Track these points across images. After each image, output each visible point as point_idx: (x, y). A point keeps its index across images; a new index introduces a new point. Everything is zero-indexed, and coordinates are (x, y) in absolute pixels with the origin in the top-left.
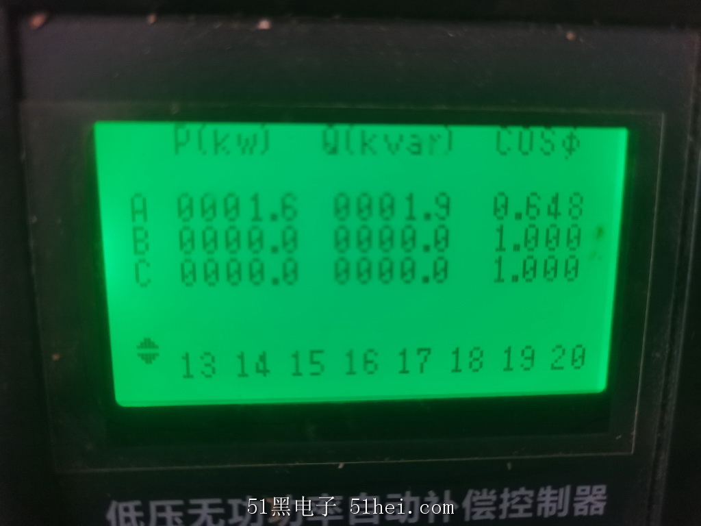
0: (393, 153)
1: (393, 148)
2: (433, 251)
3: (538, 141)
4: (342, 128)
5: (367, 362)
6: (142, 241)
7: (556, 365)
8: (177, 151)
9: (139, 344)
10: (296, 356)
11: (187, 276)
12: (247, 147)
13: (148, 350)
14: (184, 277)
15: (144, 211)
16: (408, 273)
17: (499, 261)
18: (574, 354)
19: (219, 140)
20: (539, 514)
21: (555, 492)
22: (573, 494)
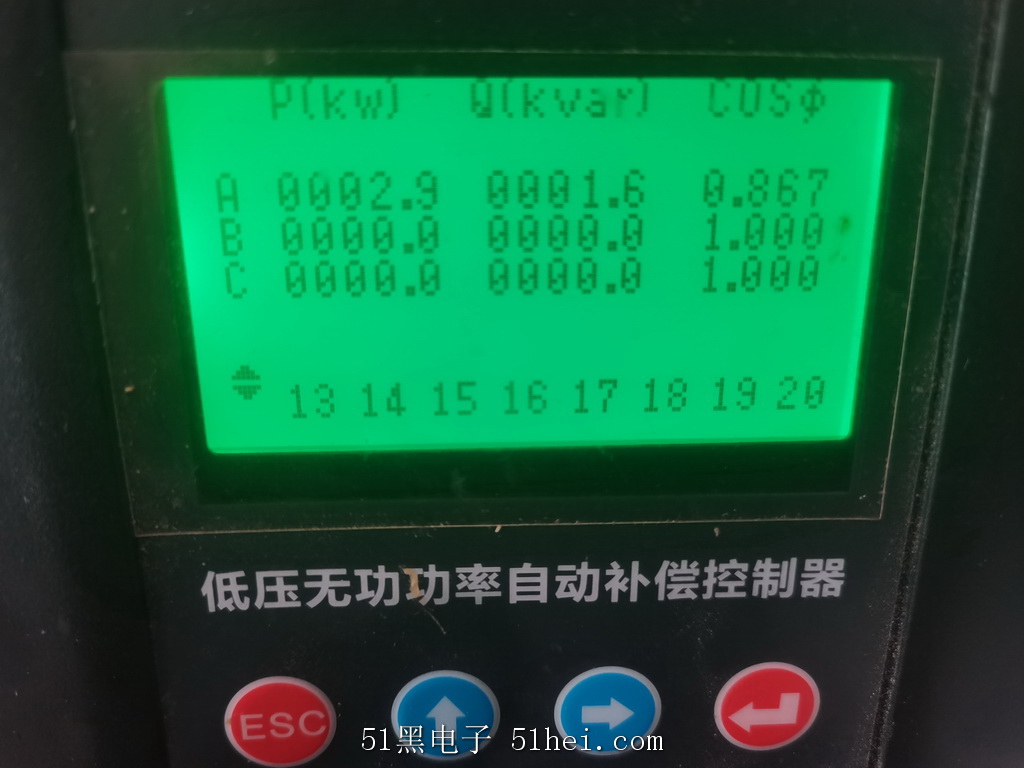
0: (567, 115)
1: (567, 109)
2: (622, 249)
3: (767, 98)
4: (497, 83)
5: (532, 397)
6: (233, 237)
7: (785, 403)
8: (275, 116)
9: (234, 374)
10: (439, 389)
11: (294, 284)
12: (368, 108)
13: (246, 382)
14: (290, 285)
15: (234, 198)
16: (588, 280)
17: (710, 264)
18: (808, 388)
19: (331, 99)
20: (755, 593)
21: (777, 566)
22: (800, 569)
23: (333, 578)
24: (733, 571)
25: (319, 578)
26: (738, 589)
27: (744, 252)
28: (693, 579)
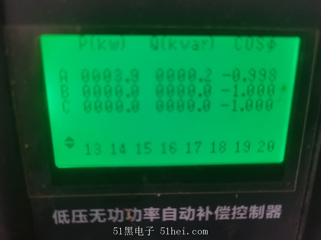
0: (185, 50)
1: (185, 47)
2: (203, 96)
3: (256, 44)
4: (160, 38)
5: (171, 148)
6: (65, 92)
8: (80, 49)
9: (66, 139)
10: (138, 145)
11: (87, 108)
12: (114, 46)
13: (70, 142)
15: (66, 78)
16: (191, 107)
17: (235, 102)
18: (269, 145)
19: (101, 43)
20: (250, 217)
21: (258, 208)
22: (266, 209)
23: (100, 212)
24: (242, 210)
25: (94, 212)
26: (244, 216)
27: (247, 97)
28: (228, 212)
